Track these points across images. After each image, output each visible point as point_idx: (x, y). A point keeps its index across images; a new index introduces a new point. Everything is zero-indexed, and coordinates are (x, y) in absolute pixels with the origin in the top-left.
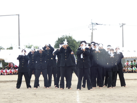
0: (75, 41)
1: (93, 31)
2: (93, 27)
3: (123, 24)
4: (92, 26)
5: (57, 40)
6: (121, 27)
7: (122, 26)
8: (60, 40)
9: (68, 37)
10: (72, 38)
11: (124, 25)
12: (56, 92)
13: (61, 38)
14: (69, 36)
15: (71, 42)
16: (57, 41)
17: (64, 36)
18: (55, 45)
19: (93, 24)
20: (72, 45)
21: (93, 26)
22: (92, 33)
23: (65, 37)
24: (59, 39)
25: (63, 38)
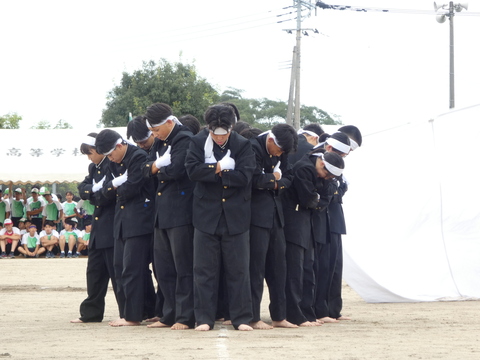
0: (211, 90)
1: (298, 39)
2: (299, 22)
3: (454, 9)
4: (296, 15)
5: (119, 83)
6: (442, 20)
7: (450, 15)
8: (134, 84)
9: (175, 69)
10: (195, 76)
11: (458, 10)
12: (110, 345)
13: (138, 73)
14: (180, 67)
15: (189, 97)
16: (118, 91)
17: (153, 63)
18: (106, 108)
19: (299, 6)
20: (191, 113)
21: (302, 14)
22: (297, 51)
23: (159, 69)
24: (127, 80)
25: (146, 76)
